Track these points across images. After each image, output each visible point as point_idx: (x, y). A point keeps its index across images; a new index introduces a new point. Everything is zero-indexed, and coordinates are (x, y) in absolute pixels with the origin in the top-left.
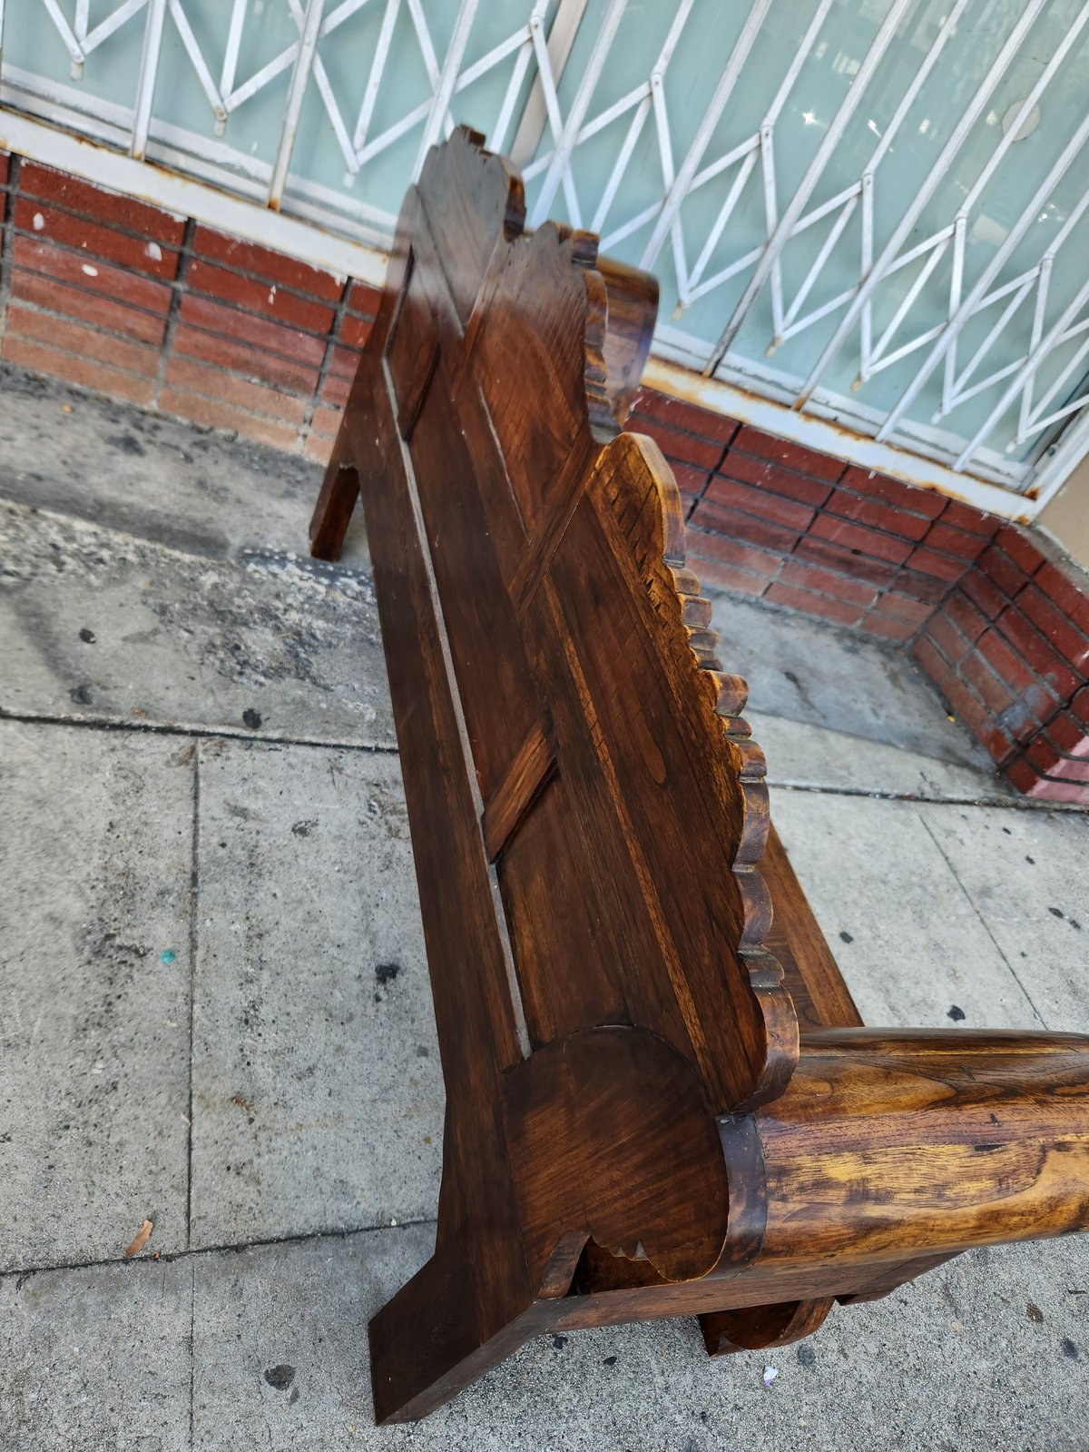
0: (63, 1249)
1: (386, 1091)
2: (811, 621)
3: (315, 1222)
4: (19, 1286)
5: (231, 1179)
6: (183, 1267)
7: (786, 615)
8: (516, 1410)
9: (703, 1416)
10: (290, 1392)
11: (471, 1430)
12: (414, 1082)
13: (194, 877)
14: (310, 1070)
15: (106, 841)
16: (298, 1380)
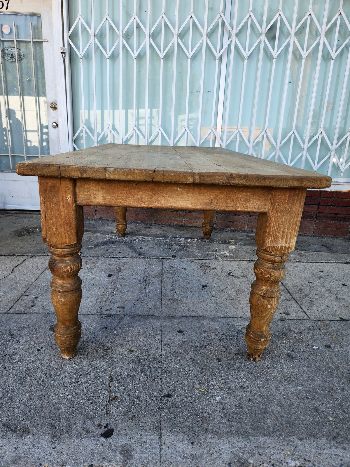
0: (136, 313)
1: (204, 301)
2: (332, 237)
3: (188, 315)
4: (129, 316)
5: (170, 309)
6: (160, 317)
7: (323, 237)
9: (293, 351)
10: (182, 334)
12: (211, 300)
13: (162, 274)
14: (187, 297)
15: (145, 270)
16: (184, 332)
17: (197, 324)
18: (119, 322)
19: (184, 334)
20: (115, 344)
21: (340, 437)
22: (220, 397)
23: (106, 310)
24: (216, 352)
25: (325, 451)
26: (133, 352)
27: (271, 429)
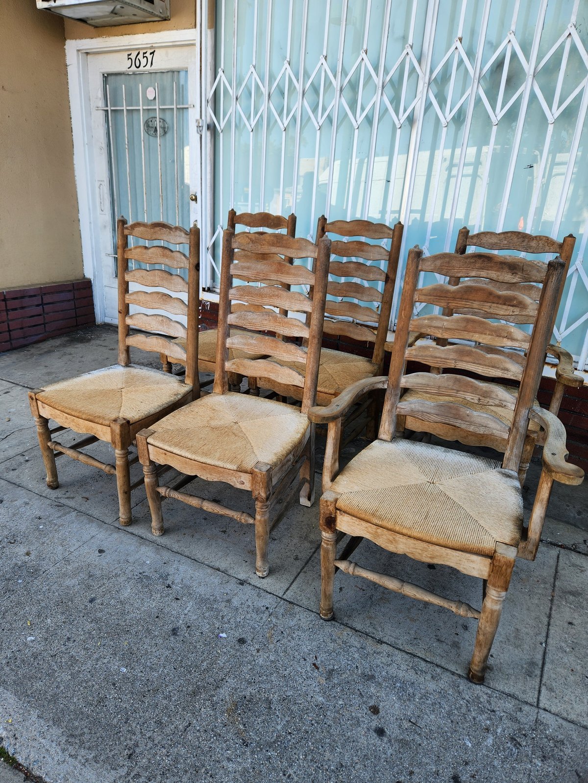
0: (90, 512)
1: (186, 521)
6: (106, 526)
8: (141, 590)
9: (189, 627)
11: (127, 585)
12: (195, 523)
14: (172, 510)
16: (104, 554)
17: (133, 548)
18: (60, 517)
19: (100, 556)
20: (23, 540)
21: (79, 738)
22: (33, 638)
23: (68, 498)
24: (104, 590)
25: (43, 741)
26: (28, 555)
27: (29, 692)
